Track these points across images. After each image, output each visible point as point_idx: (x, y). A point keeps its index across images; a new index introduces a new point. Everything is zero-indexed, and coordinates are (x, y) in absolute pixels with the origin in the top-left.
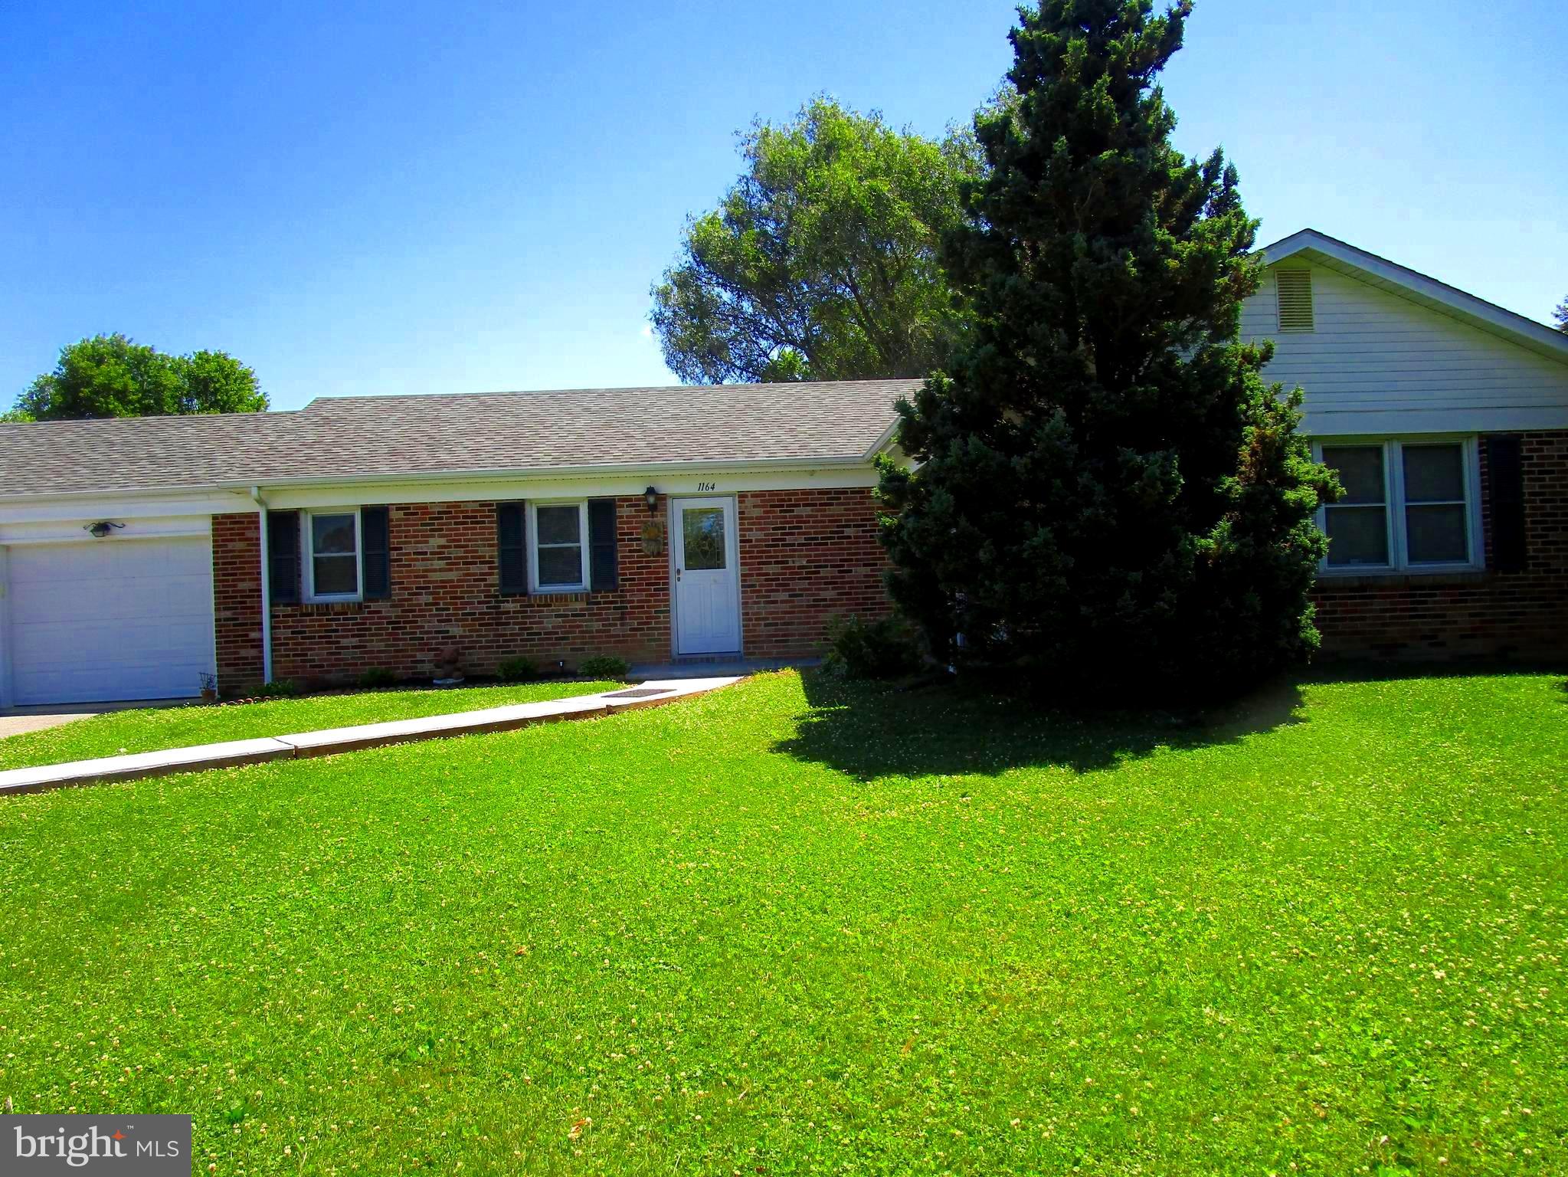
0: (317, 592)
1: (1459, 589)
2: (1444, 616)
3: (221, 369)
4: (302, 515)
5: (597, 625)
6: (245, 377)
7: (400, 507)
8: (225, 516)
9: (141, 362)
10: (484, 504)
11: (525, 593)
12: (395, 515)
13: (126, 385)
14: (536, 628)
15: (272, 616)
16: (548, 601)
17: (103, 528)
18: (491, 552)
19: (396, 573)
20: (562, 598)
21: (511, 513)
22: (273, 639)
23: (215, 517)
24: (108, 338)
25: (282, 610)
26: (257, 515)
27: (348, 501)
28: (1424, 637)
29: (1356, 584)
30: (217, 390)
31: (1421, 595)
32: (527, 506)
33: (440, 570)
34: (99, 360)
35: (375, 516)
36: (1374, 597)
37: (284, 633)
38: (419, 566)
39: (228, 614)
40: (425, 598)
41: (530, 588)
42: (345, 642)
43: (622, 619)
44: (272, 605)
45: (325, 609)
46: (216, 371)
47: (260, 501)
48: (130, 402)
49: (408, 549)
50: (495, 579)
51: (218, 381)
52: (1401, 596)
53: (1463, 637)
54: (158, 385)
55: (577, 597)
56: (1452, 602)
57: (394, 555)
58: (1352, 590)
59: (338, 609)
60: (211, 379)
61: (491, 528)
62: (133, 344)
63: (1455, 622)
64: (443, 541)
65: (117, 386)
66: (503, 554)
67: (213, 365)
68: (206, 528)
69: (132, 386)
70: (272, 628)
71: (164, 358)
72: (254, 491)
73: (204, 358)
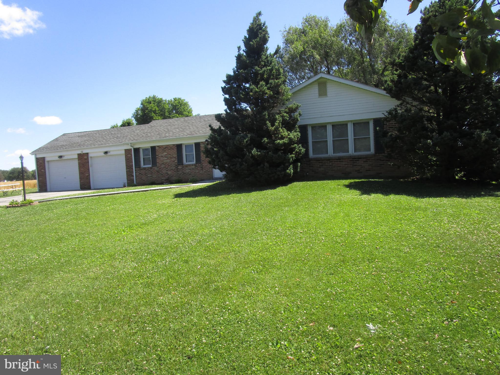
0: (144, 165)
1: (366, 158)
2: (362, 165)
3: (179, 102)
4: (140, 149)
5: (197, 171)
6: (186, 104)
7: (158, 146)
8: (127, 149)
9: (159, 102)
10: (174, 145)
11: (182, 164)
12: (157, 148)
13: (156, 109)
14: (185, 172)
15: (135, 170)
16: (187, 166)
17: (106, 153)
18: (175, 156)
19: (158, 161)
20: (189, 165)
21: (179, 147)
22: (136, 175)
23: (125, 150)
24: (152, 96)
25: (137, 169)
26: (131, 149)
27: (148, 145)
28: (356, 171)
29: (337, 158)
30: (178, 108)
31: (355, 161)
32: (183, 145)
33: (166, 160)
34: (150, 103)
35: (153, 148)
36: (343, 161)
37: (138, 174)
38: (162, 159)
39: (128, 170)
40: (163, 166)
41: (184, 163)
42: (149, 175)
43: (202, 170)
44: (135, 168)
45: (145, 169)
46: (178, 103)
47: (131, 146)
48: (157, 113)
49: (160, 155)
50: (176, 161)
51: (178, 106)
52: (350, 161)
53: (367, 171)
54: (164, 108)
55: (192, 165)
56: (364, 162)
57: (157, 157)
58: (337, 160)
59: (147, 168)
60: (177, 105)
61: (175, 151)
62: (158, 97)
63: (365, 167)
64: (166, 153)
65: (154, 109)
66: (178, 156)
67: (177, 102)
68: (123, 152)
69: (157, 109)
70: (135, 173)
71: (166, 101)
72: (130, 144)
73: (175, 99)
